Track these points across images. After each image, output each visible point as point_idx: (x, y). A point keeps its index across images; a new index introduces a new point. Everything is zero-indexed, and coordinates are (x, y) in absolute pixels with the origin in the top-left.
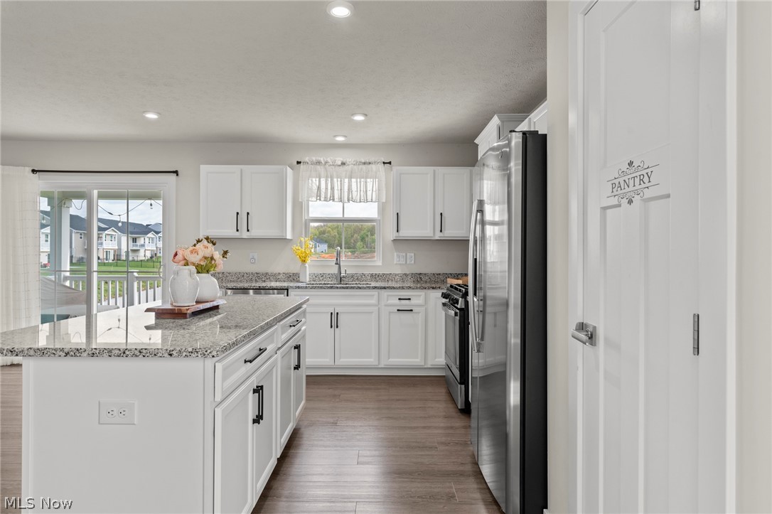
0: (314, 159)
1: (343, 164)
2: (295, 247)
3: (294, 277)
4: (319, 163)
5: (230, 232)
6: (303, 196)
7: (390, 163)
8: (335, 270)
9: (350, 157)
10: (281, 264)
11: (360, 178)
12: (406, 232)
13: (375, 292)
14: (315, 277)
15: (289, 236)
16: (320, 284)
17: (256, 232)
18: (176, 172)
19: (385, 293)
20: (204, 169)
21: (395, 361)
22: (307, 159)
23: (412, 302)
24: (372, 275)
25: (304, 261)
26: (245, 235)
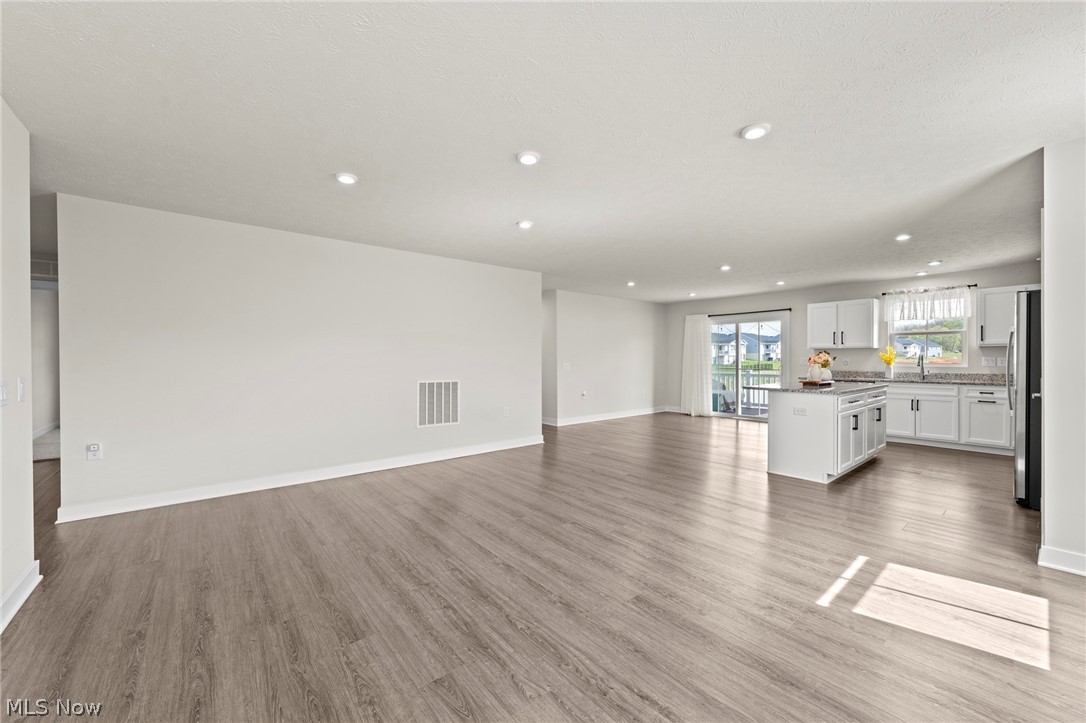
0: (898, 290)
1: (926, 291)
2: (881, 354)
3: (880, 375)
4: (903, 292)
5: (829, 344)
6: (888, 318)
7: (976, 285)
8: (918, 370)
9: (932, 285)
10: (869, 366)
11: (944, 299)
12: (990, 340)
13: (956, 387)
14: (899, 375)
15: (876, 346)
16: (904, 379)
17: (848, 344)
18: (790, 309)
19: (964, 388)
20: (810, 306)
21: (974, 439)
22: (891, 291)
23: (995, 395)
24: (956, 375)
25: (889, 364)
26: (840, 346)
